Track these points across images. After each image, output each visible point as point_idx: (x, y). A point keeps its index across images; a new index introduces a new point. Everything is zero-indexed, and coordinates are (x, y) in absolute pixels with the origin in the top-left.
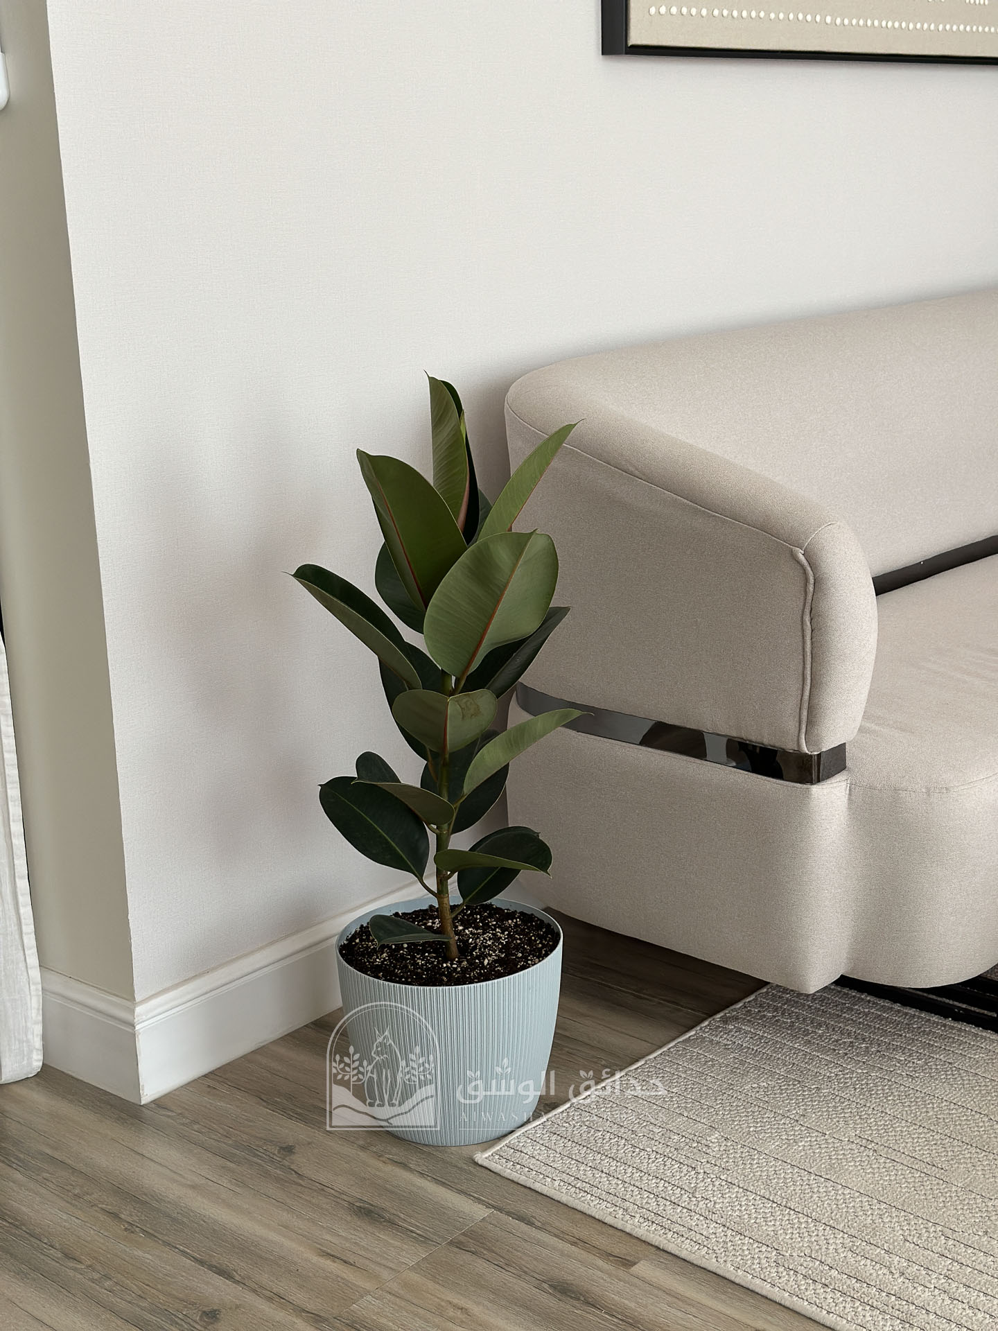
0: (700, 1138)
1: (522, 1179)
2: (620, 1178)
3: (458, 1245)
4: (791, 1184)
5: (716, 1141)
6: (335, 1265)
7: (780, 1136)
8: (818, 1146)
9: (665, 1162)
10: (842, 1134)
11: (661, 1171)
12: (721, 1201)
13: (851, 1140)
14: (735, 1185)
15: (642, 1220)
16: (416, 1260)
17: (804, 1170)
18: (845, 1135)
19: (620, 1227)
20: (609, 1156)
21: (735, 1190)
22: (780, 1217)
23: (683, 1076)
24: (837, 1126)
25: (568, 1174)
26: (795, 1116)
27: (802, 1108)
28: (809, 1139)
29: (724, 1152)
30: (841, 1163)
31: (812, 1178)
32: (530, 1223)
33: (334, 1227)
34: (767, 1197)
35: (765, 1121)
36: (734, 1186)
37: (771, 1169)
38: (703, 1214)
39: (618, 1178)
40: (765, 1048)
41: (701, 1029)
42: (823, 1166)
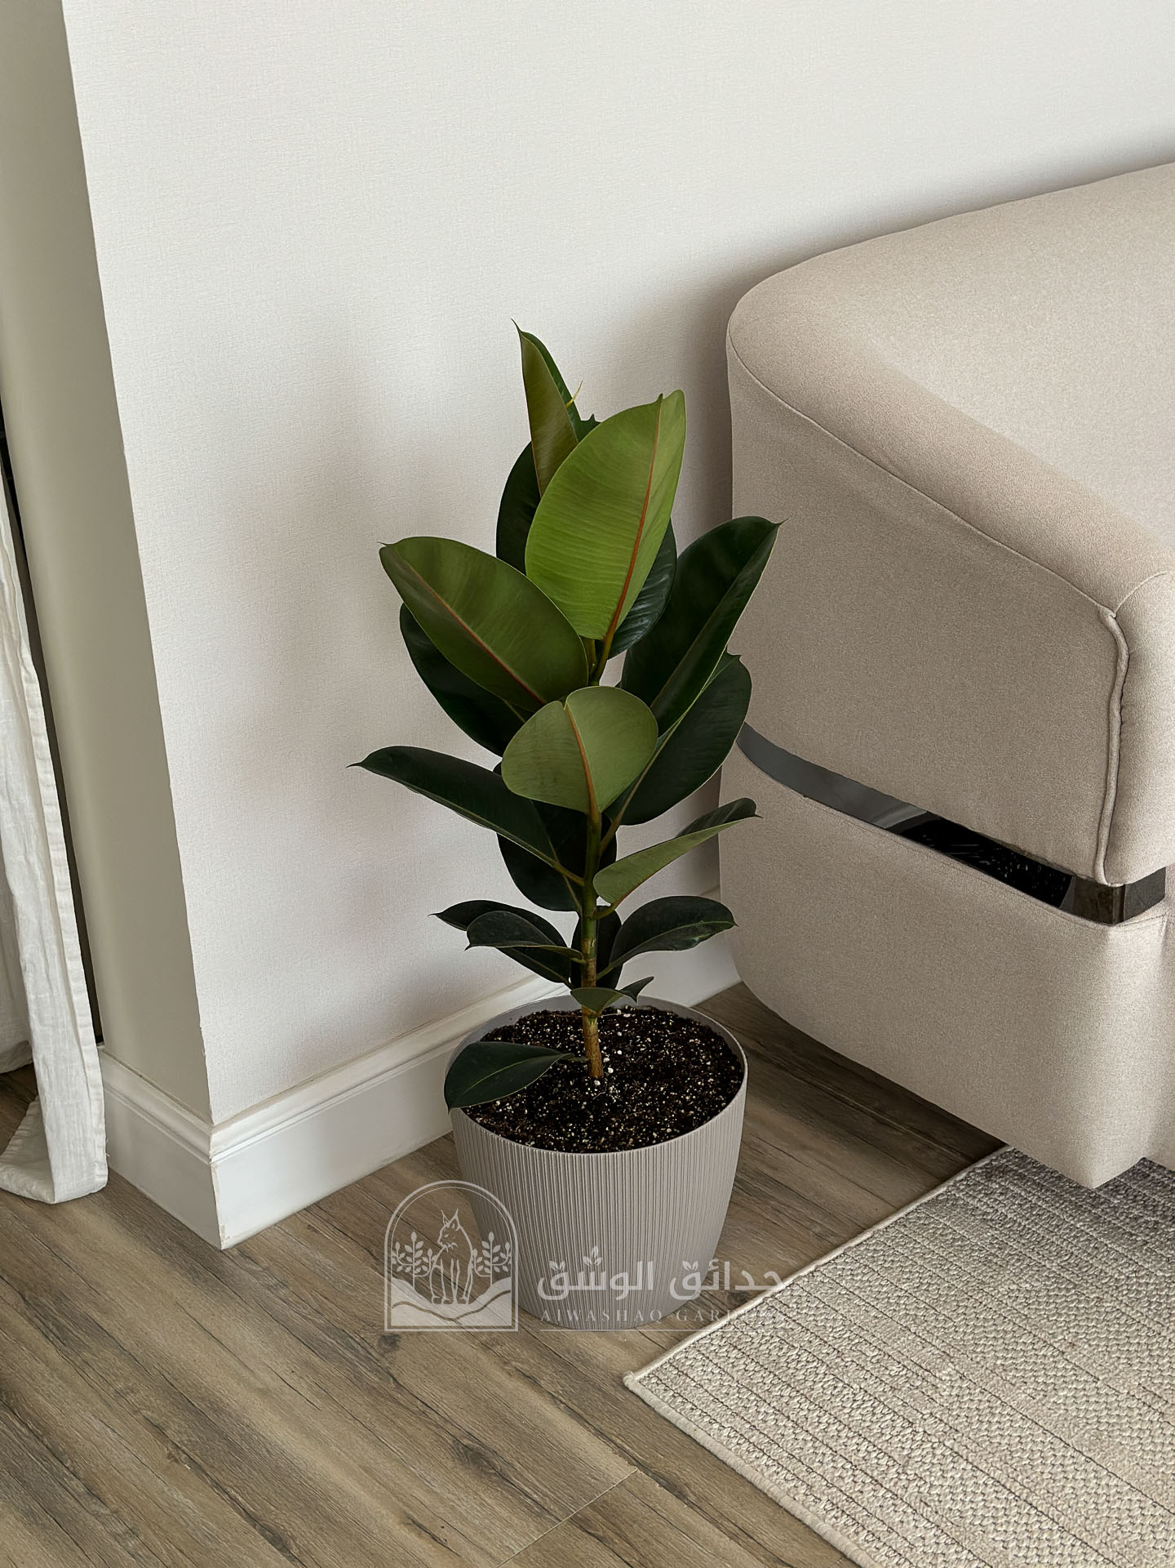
0: (926, 1373)
1: (682, 1423)
2: (811, 1432)
3: (581, 1523)
4: (1039, 1461)
5: (948, 1378)
6: (420, 1542)
7: (1036, 1377)
8: (1085, 1399)
9: (875, 1408)
10: (1121, 1382)
11: (868, 1424)
12: (940, 1482)
13: (1132, 1393)
14: (962, 1457)
15: (829, 1507)
16: (525, 1542)
17: (1061, 1439)
18: (1123, 1384)
19: (797, 1514)
20: (802, 1392)
21: (962, 1466)
22: (1016, 1518)
23: (920, 1262)
24: (1116, 1368)
25: (743, 1418)
26: (1061, 1346)
27: (1071, 1330)
28: (1074, 1386)
29: (956, 1399)
30: (1112, 1431)
31: (1069, 1454)
32: (681, 1496)
33: (428, 1478)
34: (1003, 1482)
35: (1019, 1349)
36: (961, 1460)
37: (1015, 1435)
38: (913, 1505)
39: (807, 1431)
40: (1036, 1224)
41: (955, 1183)
42: (1086, 1436)
